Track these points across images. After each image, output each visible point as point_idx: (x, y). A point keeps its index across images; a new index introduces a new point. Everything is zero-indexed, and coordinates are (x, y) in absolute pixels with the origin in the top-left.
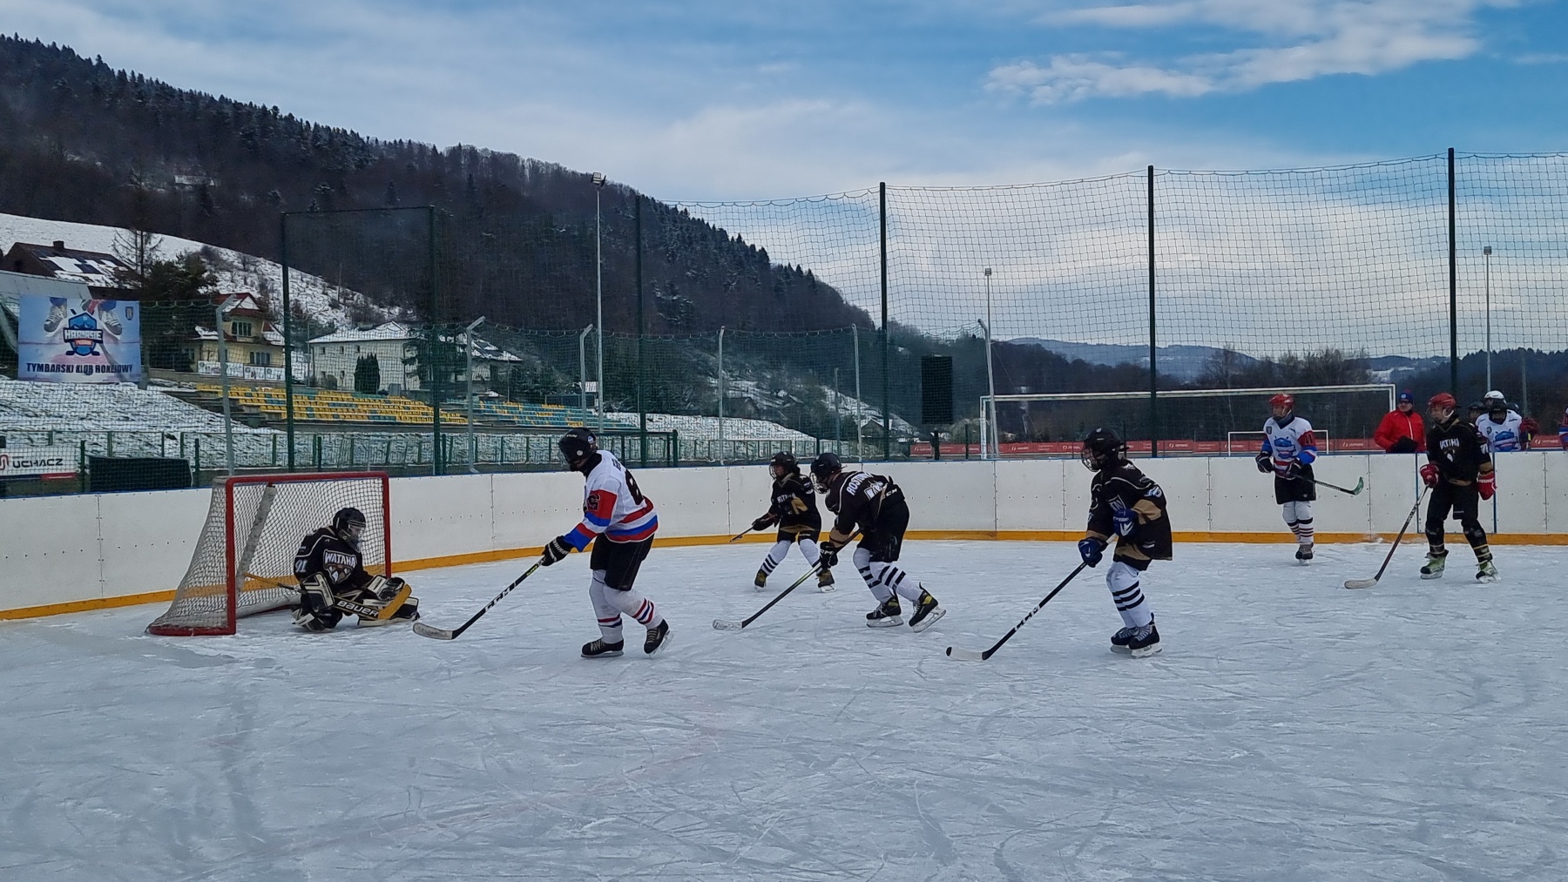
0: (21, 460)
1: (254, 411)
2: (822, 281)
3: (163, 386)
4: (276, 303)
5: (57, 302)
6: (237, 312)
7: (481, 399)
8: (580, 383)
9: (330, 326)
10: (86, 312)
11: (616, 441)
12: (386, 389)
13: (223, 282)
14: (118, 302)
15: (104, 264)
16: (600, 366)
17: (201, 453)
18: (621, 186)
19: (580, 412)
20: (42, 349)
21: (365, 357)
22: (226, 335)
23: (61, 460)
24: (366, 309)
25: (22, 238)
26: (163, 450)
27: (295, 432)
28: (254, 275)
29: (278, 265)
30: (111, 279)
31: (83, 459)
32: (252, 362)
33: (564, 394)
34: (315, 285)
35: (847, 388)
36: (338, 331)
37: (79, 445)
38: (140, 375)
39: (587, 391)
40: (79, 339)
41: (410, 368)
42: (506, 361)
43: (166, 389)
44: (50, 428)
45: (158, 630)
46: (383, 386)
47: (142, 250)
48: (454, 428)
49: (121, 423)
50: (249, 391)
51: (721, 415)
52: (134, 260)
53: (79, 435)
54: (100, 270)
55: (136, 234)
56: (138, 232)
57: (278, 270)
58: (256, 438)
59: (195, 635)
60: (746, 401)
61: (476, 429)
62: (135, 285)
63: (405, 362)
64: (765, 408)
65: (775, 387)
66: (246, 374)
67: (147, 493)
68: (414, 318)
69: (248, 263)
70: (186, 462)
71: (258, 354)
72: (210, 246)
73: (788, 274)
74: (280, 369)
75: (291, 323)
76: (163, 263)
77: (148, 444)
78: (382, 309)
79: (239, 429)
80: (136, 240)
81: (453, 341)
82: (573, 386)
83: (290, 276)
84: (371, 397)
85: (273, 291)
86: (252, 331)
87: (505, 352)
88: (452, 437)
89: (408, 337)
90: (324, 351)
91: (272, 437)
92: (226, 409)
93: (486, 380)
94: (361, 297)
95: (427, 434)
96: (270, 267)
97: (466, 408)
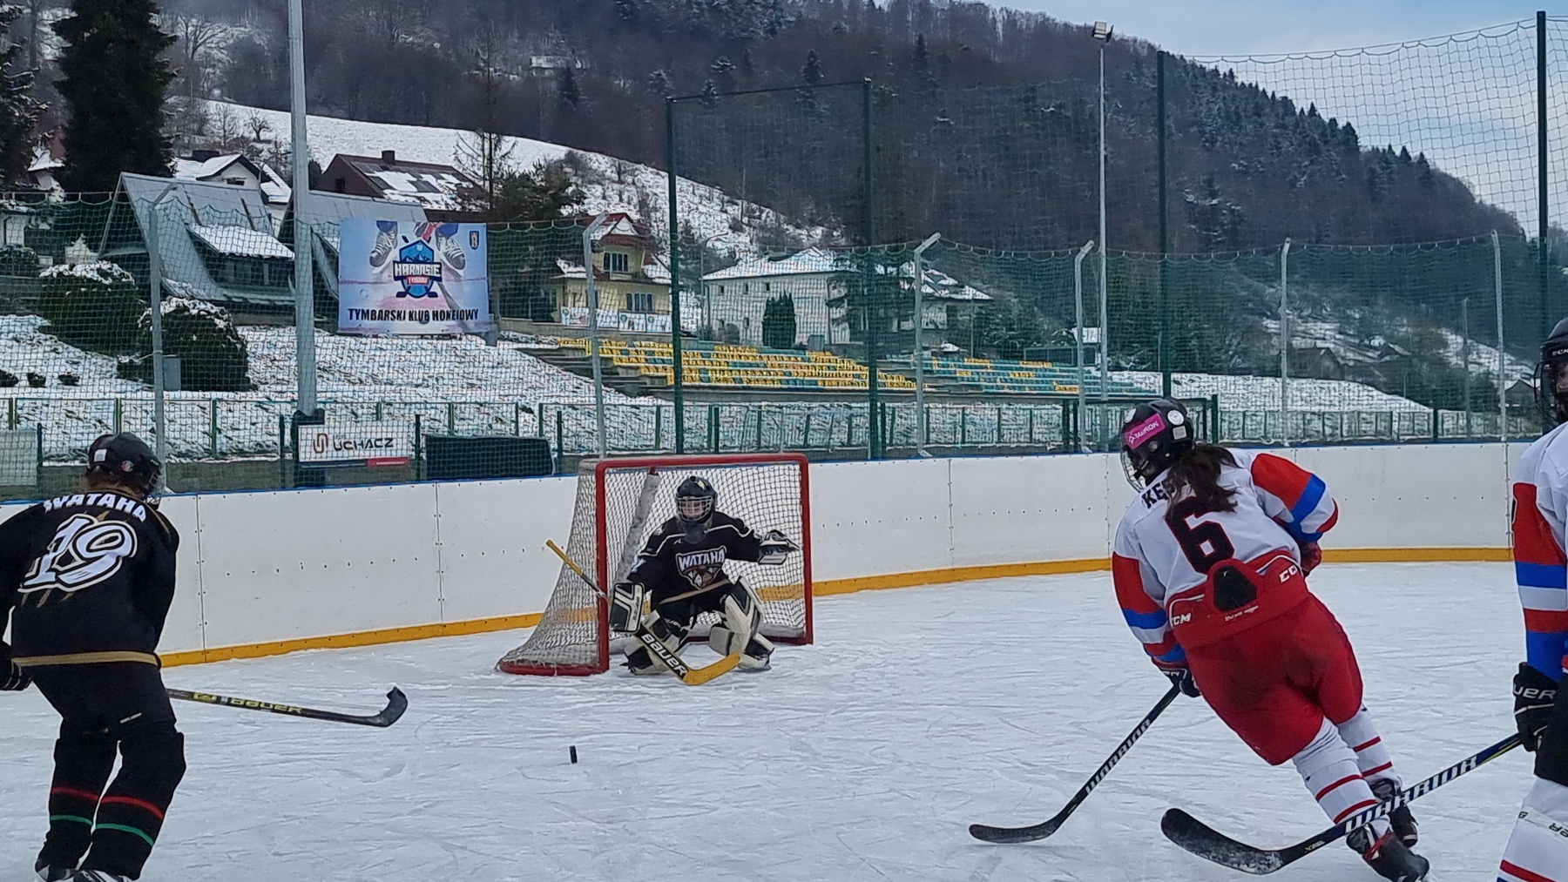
0: (343, 440)
1: (632, 374)
2: (1442, 169)
3: (517, 341)
4: (660, 228)
5: (386, 226)
6: (610, 239)
7: (934, 354)
8: (1074, 331)
9: (730, 255)
10: (421, 238)
12: (805, 343)
13: (592, 199)
14: (461, 225)
15: (443, 178)
16: (1104, 304)
17: (564, 432)
18: (1135, 41)
19: (1074, 371)
20: (370, 293)
21: (777, 299)
22: (596, 271)
23: (391, 440)
24: (779, 232)
25: (344, 148)
26: (517, 427)
27: (685, 403)
28: (632, 188)
29: (663, 174)
30: (452, 199)
31: (418, 440)
32: (629, 307)
33: (1050, 345)
34: (710, 199)
35: (1482, 331)
36: (740, 263)
37: (413, 421)
38: (487, 326)
39: (1085, 340)
40: (412, 276)
41: (837, 313)
42: (969, 301)
43: (520, 346)
44: (377, 398)
45: (513, 667)
46: (801, 338)
47: (490, 159)
50: (625, 347)
51: (1285, 372)
52: (480, 173)
53: (413, 407)
54: (438, 187)
55: (483, 137)
56: (486, 134)
57: (662, 181)
58: (634, 410)
59: (559, 674)
60: (1323, 351)
61: (928, 397)
62: (481, 206)
63: (830, 304)
64: (1351, 363)
65: (1366, 331)
66: (622, 324)
67: (499, 485)
68: (843, 241)
69: (624, 172)
70: (545, 444)
71: (636, 295)
72: (575, 151)
73: (1387, 162)
74: (666, 316)
75: (679, 253)
76: (517, 175)
77: (498, 420)
78: (798, 231)
79: (611, 397)
80: (483, 146)
81: (895, 273)
82: (1064, 333)
83: (678, 187)
84: (786, 353)
85: (656, 210)
86: (629, 264)
87: (967, 287)
88: (894, 408)
89: (834, 269)
90: (722, 291)
91: (655, 409)
92: (596, 372)
93: (940, 327)
94: (771, 214)
95: (859, 405)
96: (652, 176)
97: (913, 368)
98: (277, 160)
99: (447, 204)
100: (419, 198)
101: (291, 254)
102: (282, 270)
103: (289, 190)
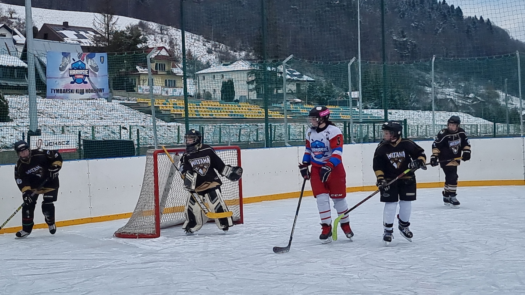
0: (49, 142)
1: (167, 113)
2: (496, 25)
3: (120, 100)
4: (178, 52)
5: (66, 55)
6: (158, 57)
7: (291, 103)
8: (348, 93)
9: (207, 64)
10: (80, 59)
11: (369, 127)
12: (239, 99)
13: (150, 41)
14: (96, 54)
15: (88, 33)
16: (360, 81)
17: (140, 137)
19: (348, 110)
20: (59, 81)
21: (227, 81)
22: (152, 71)
23: (68, 142)
24: (228, 54)
25: (48, 21)
26: (120, 135)
27: (189, 125)
28: (167, 36)
29: (180, 30)
30: (92, 41)
31: (80, 141)
32: (166, 85)
33: (338, 99)
34: (199, 41)
35: (513, 91)
36: (211, 66)
37: (78, 133)
38: (108, 94)
39: (353, 97)
40: (77, 75)
41: (251, 87)
42: (305, 81)
43: (121, 102)
44: (63, 124)
45: (120, 235)
46: (237, 97)
47: (108, 25)
48: (275, 121)
49: (99, 121)
50: (164, 101)
51: (433, 109)
52: (104, 31)
53: (78, 128)
54: (86, 37)
56: (106, 15)
57: (179, 33)
58: (168, 128)
59: (139, 238)
60: (449, 100)
61: (289, 121)
62: (104, 44)
63: (248, 83)
64: (461, 105)
65: (467, 92)
66: (163, 92)
67: (112, 159)
68: (253, 57)
69: (163, 30)
70: (132, 143)
71: (169, 80)
72: (143, 21)
73: (474, 22)
74: (181, 89)
75: (187, 63)
76: (119, 31)
77: (113, 132)
78: (235, 53)
79: (160, 123)
80: (105, 19)
81: (275, 70)
82: (344, 94)
83: (185, 36)
84: (230, 103)
85: (176, 45)
86: (166, 68)
87: (304, 75)
88: (275, 126)
89: (250, 69)
90: (204, 78)
91: (177, 127)
92: (153, 112)
93: (294, 92)
94: (224, 47)
95: (261, 124)
96: (175, 31)
97: (282, 109)
98: (19, 26)
99: (90, 44)
100: (79, 41)
101: (26, 65)
102: (22, 72)
103: (25, 39)
